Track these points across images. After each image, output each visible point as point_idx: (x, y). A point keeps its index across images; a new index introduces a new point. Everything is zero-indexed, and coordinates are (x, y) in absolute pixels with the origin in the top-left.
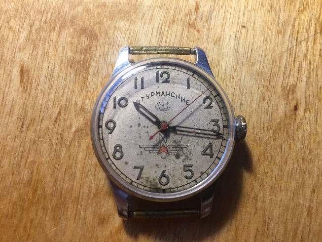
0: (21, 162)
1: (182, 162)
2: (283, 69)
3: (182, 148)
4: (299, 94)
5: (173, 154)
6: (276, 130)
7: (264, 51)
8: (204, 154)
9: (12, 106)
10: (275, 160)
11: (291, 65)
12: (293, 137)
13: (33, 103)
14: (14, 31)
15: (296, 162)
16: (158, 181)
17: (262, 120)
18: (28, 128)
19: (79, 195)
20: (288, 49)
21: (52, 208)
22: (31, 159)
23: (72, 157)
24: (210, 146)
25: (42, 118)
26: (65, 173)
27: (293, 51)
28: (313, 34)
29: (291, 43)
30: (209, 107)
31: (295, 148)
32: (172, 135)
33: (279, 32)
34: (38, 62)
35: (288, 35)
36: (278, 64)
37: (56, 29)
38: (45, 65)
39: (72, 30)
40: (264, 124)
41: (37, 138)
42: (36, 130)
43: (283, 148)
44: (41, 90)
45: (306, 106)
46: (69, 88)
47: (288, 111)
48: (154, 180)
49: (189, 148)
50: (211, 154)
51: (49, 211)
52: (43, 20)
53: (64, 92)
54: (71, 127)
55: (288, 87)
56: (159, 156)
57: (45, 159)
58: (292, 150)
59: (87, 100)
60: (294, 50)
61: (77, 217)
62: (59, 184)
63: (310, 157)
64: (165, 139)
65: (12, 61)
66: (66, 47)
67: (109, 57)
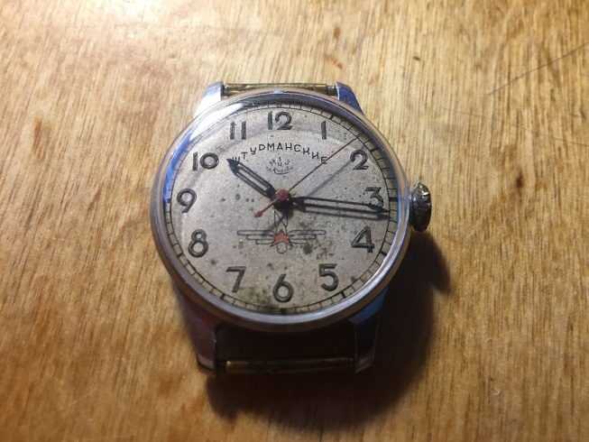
0: (21, 279)
1: (315, 260)
2: (489, 121)
3: (315, 235)
4: (522, 160)
5: (299, 246)
6: (487, 219)
7: (454, 93)
8: (357, 245)
9: (15, 184)
10: (490, 271)
11: (503, 114)
12: (521, 231)
13: (53, 179)
14: (31, 69)
15: (530, 275)
16: (271, 294)
17: (462, 203)
18: (40, 222)
19: (125, 338)
20: (495, 91)
21: (73, 362)
22: (40, 273)
23: (115, 270)
24: (367, 232)
25: (67, 205)
26: (101, 298)
27: (504, 93)
28: (536, 67)
29: (500, 80)
30: (361, 167)
31: (525, 250)
32: (297, 213)
33: (477, 66)
34: (66, 116)
35: (494, 70)
36: (480, 113)
37: (101, 66)
38: (79, 120)
39: (127, 67)
40: (465, 210)
41: (54, 238)
42: (54, 224)
43: (504, 250)
44: (69, 158)
45: (537, 180)
46: (117, 155)
47: (505, 187)
48: (264, 291)
49: (328, 235)
50: (369, 245)
51: (66, 368)
52: (80, 54)
53: (108, 161)
54: (117, 217)
55: (502, 149)
56: (273, 250)
57: (67, 273)
58: (521, 253)
59: (148, 174)
60: (506, 92)
61: (119, 379)
62: (89, 318)
63: (555, 265)
64: (284, 220)
65: (22, 114)
66: (116, 93)
67: (189, 106)
